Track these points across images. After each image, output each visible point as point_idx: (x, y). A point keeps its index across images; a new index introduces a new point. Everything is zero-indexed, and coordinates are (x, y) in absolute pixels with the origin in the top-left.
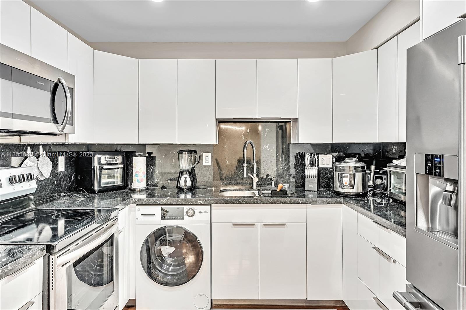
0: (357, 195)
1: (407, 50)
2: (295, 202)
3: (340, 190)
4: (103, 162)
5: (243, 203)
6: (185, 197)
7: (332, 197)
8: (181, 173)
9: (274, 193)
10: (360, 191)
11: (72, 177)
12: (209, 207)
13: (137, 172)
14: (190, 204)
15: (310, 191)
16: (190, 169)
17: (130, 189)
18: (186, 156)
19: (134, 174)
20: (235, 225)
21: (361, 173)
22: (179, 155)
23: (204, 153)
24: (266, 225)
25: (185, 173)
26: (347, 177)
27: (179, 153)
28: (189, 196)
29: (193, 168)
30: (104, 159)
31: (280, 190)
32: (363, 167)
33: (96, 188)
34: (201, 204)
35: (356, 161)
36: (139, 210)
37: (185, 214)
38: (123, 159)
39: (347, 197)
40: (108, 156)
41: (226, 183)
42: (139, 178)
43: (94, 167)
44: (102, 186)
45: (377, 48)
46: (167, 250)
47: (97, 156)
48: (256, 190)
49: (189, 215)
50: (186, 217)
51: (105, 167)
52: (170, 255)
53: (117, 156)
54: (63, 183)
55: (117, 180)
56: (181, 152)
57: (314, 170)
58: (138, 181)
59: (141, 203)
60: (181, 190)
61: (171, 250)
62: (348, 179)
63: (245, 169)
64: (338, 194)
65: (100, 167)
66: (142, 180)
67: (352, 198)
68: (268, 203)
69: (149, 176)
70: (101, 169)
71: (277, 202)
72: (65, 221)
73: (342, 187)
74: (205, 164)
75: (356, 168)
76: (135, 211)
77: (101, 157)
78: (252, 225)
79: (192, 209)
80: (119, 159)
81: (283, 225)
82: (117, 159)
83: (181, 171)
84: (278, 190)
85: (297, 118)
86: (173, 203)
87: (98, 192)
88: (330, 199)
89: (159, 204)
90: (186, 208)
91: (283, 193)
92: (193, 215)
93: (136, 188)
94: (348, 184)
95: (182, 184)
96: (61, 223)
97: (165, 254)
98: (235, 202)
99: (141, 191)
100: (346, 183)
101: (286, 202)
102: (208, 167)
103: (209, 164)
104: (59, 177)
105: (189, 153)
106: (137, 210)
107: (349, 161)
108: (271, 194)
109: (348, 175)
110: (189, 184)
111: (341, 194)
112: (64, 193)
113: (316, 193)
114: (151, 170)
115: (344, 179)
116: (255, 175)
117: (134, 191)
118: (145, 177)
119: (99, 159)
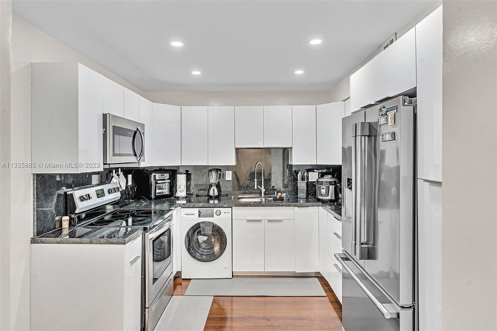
0: (331, 201)
1: (342, 119)
2: (289, 206)
3: (320, 197)
4: (157, 178)
5: (254, 206)
6: (214, 202)
7: (314, 202)
8: (211, 186)
9: (275, 199)
10: (333, 198)
11: (136, 189)
12: (231, 209)
13: (180, 185)
14: (218, 207)
15: (301, 198)
16: (217, 183)
17: (175, 197)
18: (214, 173)
19: (178, 186)
20: (248, 221)
21: (334, 186)
22: (209, 173)
23: (226, 171)
24: (269, 221)
25: (213, 185)
26: (324, 189)
27: (209, 172)
28: (216, 202)
29: (219, 182)
30: (158, 176)
31: (279, 197)
32: (335, 182)
33: (153, 196)
34: (225, 207)
35: (331, 177)
36: (183, 211)
37: (215, 213)
38: (170, 175)
39: (324, 202)
40: (160, 175)
41: (242, 193)
42: (181, 189)
43: (151, 182)
44: (157, 195)
45: (345, 101)
46: (202, 239)
47: (153, 174)
48: (263, 198)
49: (217, 214)
50: (215, 215)
51: (159, 182)
52: (204, 242)
53: (166, 174)
54: (131, 193)
55: (165, 191)
56: (211, 171)
57: (304, 183)
58: (181, 191)
59: (185, 206)
60: (211, 197)
61: (205, 238)
62: (325, 190)
63: (256, 183)
64: (319, 200)
65: (155, 182)
66: (183, 191)
67: (328, 202)
68: (270, 206)
69: (188, 187)
70: (156, 183)
71: (276, 206)
72: (132, 219)
73: (322, 195)
74: (227, 179)
75: (330, 182)
76: (181, 212)
77: (156, 175)
78: (260, 221)
79: (219, 210)
80: (167, 176)
81: (281, 221)
82: (166, 176)
83: (210, 184)
84: (278, 198)
85: (292, 147)
86: (206, 206)
87: (154, 199)
88: (312, 204)
89: (197, 207)
90: (215, 209)
91: (281, 199)
92: (220, 214)
93: (179, 196)
94: (324, 193)
95: (211, 193)
96: (130, 220)
97: (200, 241)
98: (248, 206)
99: (183, 198)
100: (323, 193)
101: (282, 206)
102: (230, 181)
103: (230, 179)
104: (128, 189)
105: (216, 172)
106: (182, 211)
107: (327, 177)
108: (273, 200)
109: (325, 187)
110: (216, 193)
111: (320, 200)
112: (132, 200)
113: (305, 199)
114: (189, 183)
115: (322, 190)
116: (263, 187)
117: (178, 198)
118: (185, 188)
119: (155, 176)
